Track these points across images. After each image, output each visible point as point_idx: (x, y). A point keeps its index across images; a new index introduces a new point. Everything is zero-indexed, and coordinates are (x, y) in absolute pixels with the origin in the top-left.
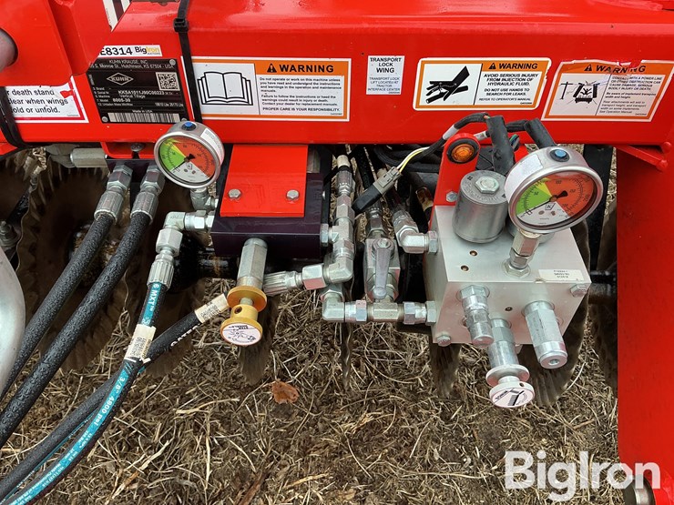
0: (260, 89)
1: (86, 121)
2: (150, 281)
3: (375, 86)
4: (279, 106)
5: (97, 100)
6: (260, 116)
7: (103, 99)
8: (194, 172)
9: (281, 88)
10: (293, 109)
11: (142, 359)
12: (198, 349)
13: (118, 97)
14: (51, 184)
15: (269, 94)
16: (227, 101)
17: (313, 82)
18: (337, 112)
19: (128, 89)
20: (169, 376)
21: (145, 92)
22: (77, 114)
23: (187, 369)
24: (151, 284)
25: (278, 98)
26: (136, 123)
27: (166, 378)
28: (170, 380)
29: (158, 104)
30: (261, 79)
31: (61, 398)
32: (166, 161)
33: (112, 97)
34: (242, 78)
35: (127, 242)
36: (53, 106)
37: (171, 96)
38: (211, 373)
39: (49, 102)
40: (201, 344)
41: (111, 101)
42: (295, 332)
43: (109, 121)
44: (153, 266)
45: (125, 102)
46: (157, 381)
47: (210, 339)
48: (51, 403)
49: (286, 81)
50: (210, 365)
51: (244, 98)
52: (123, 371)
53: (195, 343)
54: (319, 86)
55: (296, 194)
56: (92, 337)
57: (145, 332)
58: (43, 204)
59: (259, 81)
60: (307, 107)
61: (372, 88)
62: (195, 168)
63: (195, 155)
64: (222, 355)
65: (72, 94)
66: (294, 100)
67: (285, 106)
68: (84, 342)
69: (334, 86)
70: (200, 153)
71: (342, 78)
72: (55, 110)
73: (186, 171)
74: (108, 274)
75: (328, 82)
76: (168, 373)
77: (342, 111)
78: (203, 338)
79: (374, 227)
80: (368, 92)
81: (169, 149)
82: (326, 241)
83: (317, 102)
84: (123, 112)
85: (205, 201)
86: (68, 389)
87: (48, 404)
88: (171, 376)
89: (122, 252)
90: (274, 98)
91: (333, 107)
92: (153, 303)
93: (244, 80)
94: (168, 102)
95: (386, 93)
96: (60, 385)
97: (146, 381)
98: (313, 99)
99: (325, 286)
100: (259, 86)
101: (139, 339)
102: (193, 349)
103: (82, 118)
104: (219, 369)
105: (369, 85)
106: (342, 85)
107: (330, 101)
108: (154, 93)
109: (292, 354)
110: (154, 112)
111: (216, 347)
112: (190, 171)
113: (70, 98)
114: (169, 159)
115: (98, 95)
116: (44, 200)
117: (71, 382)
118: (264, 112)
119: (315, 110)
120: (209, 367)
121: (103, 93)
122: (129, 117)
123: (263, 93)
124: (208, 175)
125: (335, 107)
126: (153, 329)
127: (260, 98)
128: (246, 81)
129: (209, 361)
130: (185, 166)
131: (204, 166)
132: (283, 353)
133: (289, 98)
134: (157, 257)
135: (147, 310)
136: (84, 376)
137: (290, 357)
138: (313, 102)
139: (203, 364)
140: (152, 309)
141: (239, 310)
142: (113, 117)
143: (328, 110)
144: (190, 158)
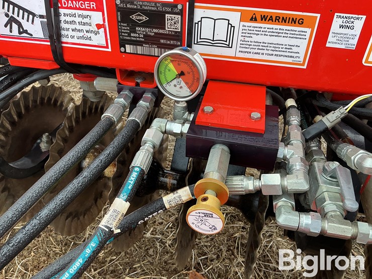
0: (240, 34)
1: (110, 50)
2: (133, 165)
3: (334, 40)
4: (252, 51)
5: (120, 33)
6: (235, 58)
7: (125, 33)
8: (181, 87)
9: (257, 35)
10: (263, 54)
11: (113, 229)
12: (146, 238)
13: (135, 32)
14: (81, 115)
15: (247, 39)
16: (213, 43)
17: (284, 31)
18: (298, 59)
19: (143, 27)
20: (125, 252)
21: (155, 30)
22: (104, 43)
23: (137, 250)
24: (133, 167)
25: (253, 44)
26: (144, 55)
27: (123, 254)
28: (125, 255)
29: (162, 41)
30: (244, 26)
31: (57, 253)
32: (162, 77)
33: (131, 32)
34: (229, 24)
35: (121, 138)
36: (89, 35)
37: (173, 35)
38: (151, 256)
39: (87, 32)
40: (148, 235)
41: (129, 35)
42: (209, 239)
43: (125, 52)
44: (137, 154)
45: (139, 37)
46: (117, 254)
47: (154, 233)
48: (51, 256)
49: (262, 29)
50: (152, 250)
51: (226, 41)
52: (96, 237)
53: (144, 233)
54: (289, 35)
55: (259, 115)
56: (84, 217)
57: (121, 205)
58: (73, 126)
59: (241, 27)
60: (275, 53)
61: (332, 42)
62: (183, 84)
63: (186, 73)
64: (160, 245)
65: (104, 27)
66: (265, 45)
67: (256, 51)
68: (79, 219)
69: (300, 36)
70: (190, 71)
71: (309, 30)
72: (90, 39)
73: (175, 86)
74: (101, 158)
75: (297, 33)
76: (125, 250)
77: (302, 59)
78: (150, 231)
79: (317, 155)
80: (328, 45)
81: (167, 65)
82: (282, 157)
83: (284, 50)
84: (137, 45)
85: (184, 114)
86: (63, 248)
87: (49, 256)
88: (126, 253)
89: (115, 144)
90: (249, 43)
91: (295, 55)
92: (132, 182)
93: (230, 26)
94: (170, 39)
95: (343, 47)
96: (59, 245)
97: (110, 253)
98: (281, 46)
99: (281, 193)
100: (241, 31)
101: (115, 211)
102: (143, 237)
103: (107, 47)
104: (157, 254)
105: (330, 39)
106: (308, 37)
107: (295, 49)
108: (161, 31)
109: (205, 254)
110: (158, 47)
111: (157, 239)
112: (178, 86)
113: (102, 30)
114: (165, 75)
115: (121, 29)
116: (74, 123)
117: (66, 244)
118: (239, 55)
119: (280, 56)
120: (151, 252)
121: (125, 28)
122: (139, 50)
123: (242, 38)
124: (192, 91)
125: (297, 55)
126: (128, 204)
127: (239, 42)
128: (232, 26)
129: (151, 248)
130: (175, 82)
131: (190, 82)
132: (200, 252)
133: (262, 44)
134: (141, 148)
135: (125, 187)
136: (74, 242)
137: (204, 256)
138: (280, 49)
139: (147, 249)
140: (130, 187)
141: (205, 199)
142: (129, 48)
143: (291, 57)
144: (181, 74)
